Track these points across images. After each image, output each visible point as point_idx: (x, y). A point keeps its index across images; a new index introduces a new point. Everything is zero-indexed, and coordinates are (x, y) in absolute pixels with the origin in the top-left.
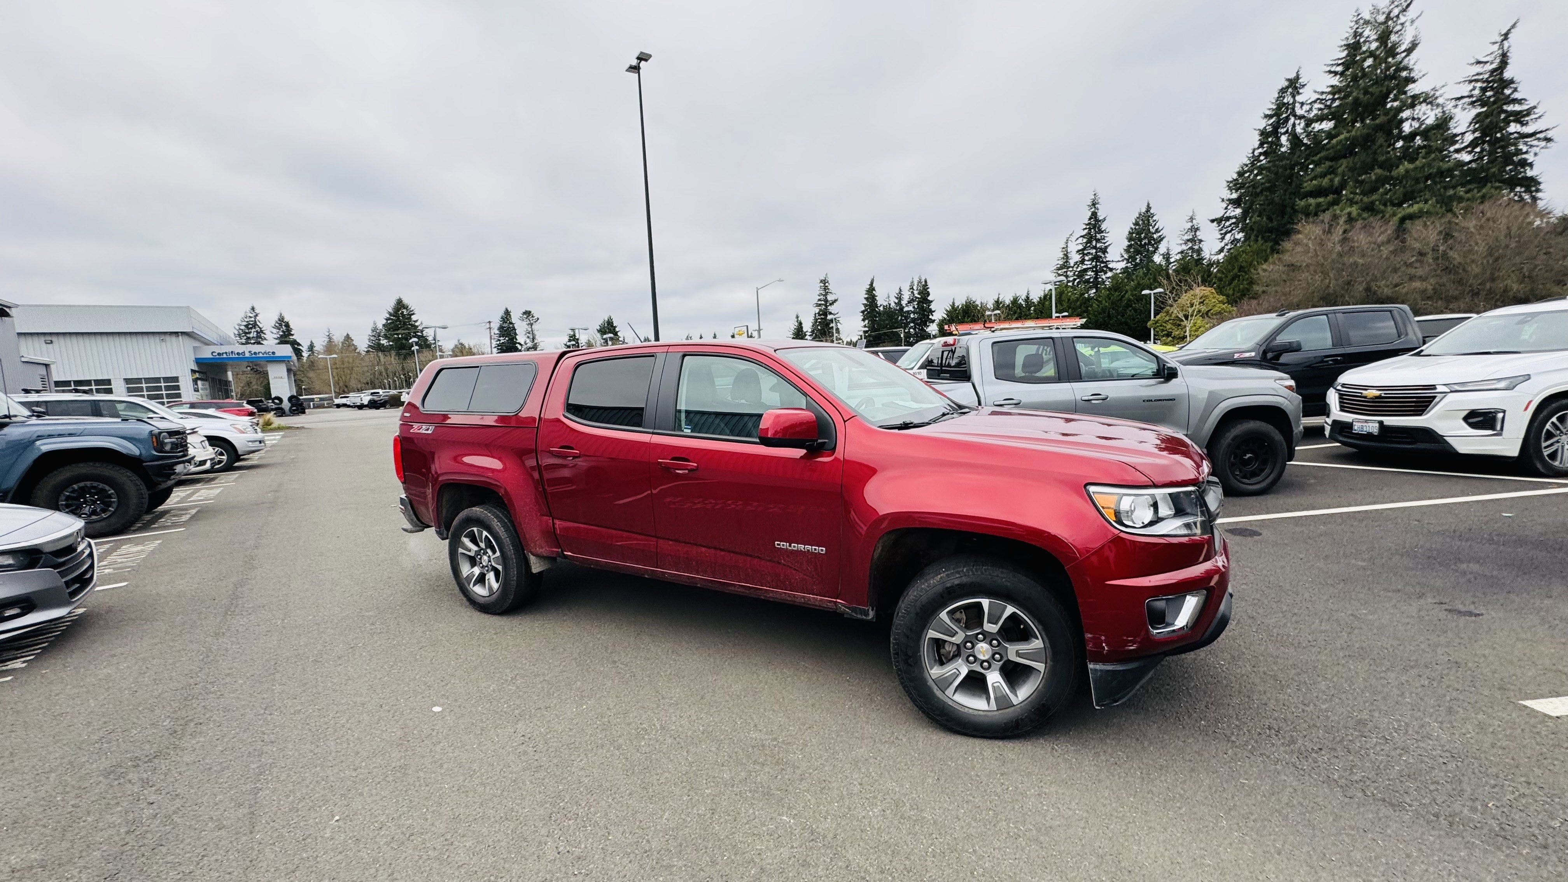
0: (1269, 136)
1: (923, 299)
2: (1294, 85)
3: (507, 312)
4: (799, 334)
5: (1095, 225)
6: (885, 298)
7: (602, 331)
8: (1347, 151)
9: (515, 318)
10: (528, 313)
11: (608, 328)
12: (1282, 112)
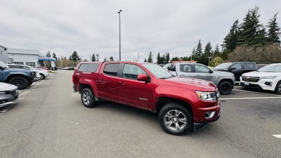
0: (232, 31)
1: (168, 56)
2: (237, 22)
4: (145, 61)
5: (200, 45)
6: (161, 56)
7: (110, 59)
8: (246, 34)
9: (95, 55)
10: (97, 55)
11: (112, 58)
12: (234, 26)
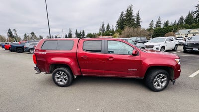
0: (121, 18)
1: (83, 32)
2: (123, 12)
3: (10, 30)
4: (66, 37)
5: (103, 25)
6: (78, 32)
7: (32, 34)
9: (12, 31)
10: (15, 30)
12: (122, 15)
